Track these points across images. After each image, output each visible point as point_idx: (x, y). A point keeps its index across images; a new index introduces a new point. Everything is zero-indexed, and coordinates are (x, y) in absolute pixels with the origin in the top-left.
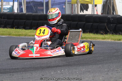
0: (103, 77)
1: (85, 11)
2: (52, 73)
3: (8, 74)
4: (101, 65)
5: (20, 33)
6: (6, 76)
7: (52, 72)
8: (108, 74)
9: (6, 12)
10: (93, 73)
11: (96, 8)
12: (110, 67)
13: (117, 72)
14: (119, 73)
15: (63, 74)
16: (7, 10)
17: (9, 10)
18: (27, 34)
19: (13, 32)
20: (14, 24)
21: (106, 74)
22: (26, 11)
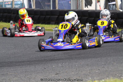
0: (99, 70)
1: (89, 6)
2: (54, 66)
3: (14, 67)
4: (99, 59)
8: (104, 67)
9: (17, 7)
10: (90, 66)
11: (99, 3)
12: (107, 60)
13: (113, 65)
14: (115, 66)
15: (63, 67)
16: (18, 6)
17: (20, 6)
21: (103, 67)
22: (35, 7)
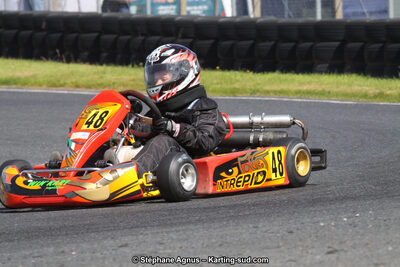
5: (237, 85)
6: (171, 235)
7: (323, 221)
18: (258, 87)
19: (215, 81)
20: (219, 55)
